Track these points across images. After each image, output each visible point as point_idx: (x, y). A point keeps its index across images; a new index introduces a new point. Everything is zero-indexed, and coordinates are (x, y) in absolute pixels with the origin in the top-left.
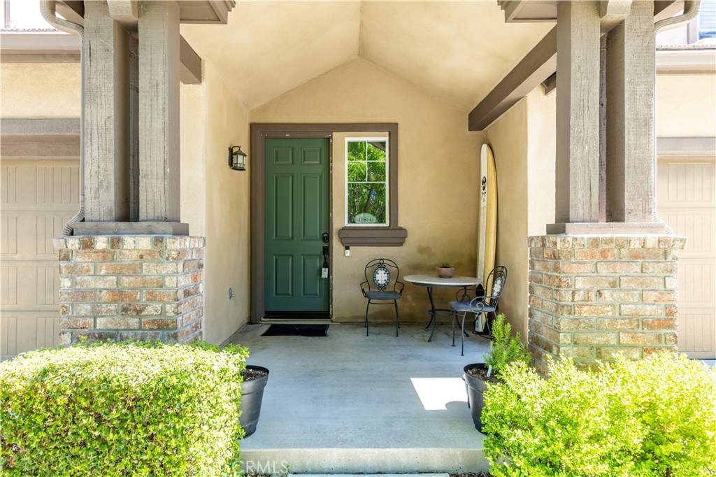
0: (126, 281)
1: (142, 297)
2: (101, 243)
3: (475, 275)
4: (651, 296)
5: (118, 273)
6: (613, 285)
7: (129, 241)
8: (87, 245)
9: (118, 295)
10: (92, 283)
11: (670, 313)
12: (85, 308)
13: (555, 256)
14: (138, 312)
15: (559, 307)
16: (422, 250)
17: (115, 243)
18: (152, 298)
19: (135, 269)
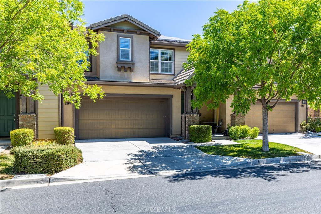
0: (194, 119)
1: (195, 121)
2: (192, 115)
3: (214, 122)
4: (243, 121)
5: (193, 118)
6: (240, 119)
7: (194, 115)
8: (190, 115)
9: (193, 121)
10: (190, 120)
11: (245, 122)
12: (190, 122)
13: (234, 116)
14: (195, 123)
15: (235, 122)
16: (203, 117)
17: (193, 115)
18: (196, 121)
19: (194, 118)
